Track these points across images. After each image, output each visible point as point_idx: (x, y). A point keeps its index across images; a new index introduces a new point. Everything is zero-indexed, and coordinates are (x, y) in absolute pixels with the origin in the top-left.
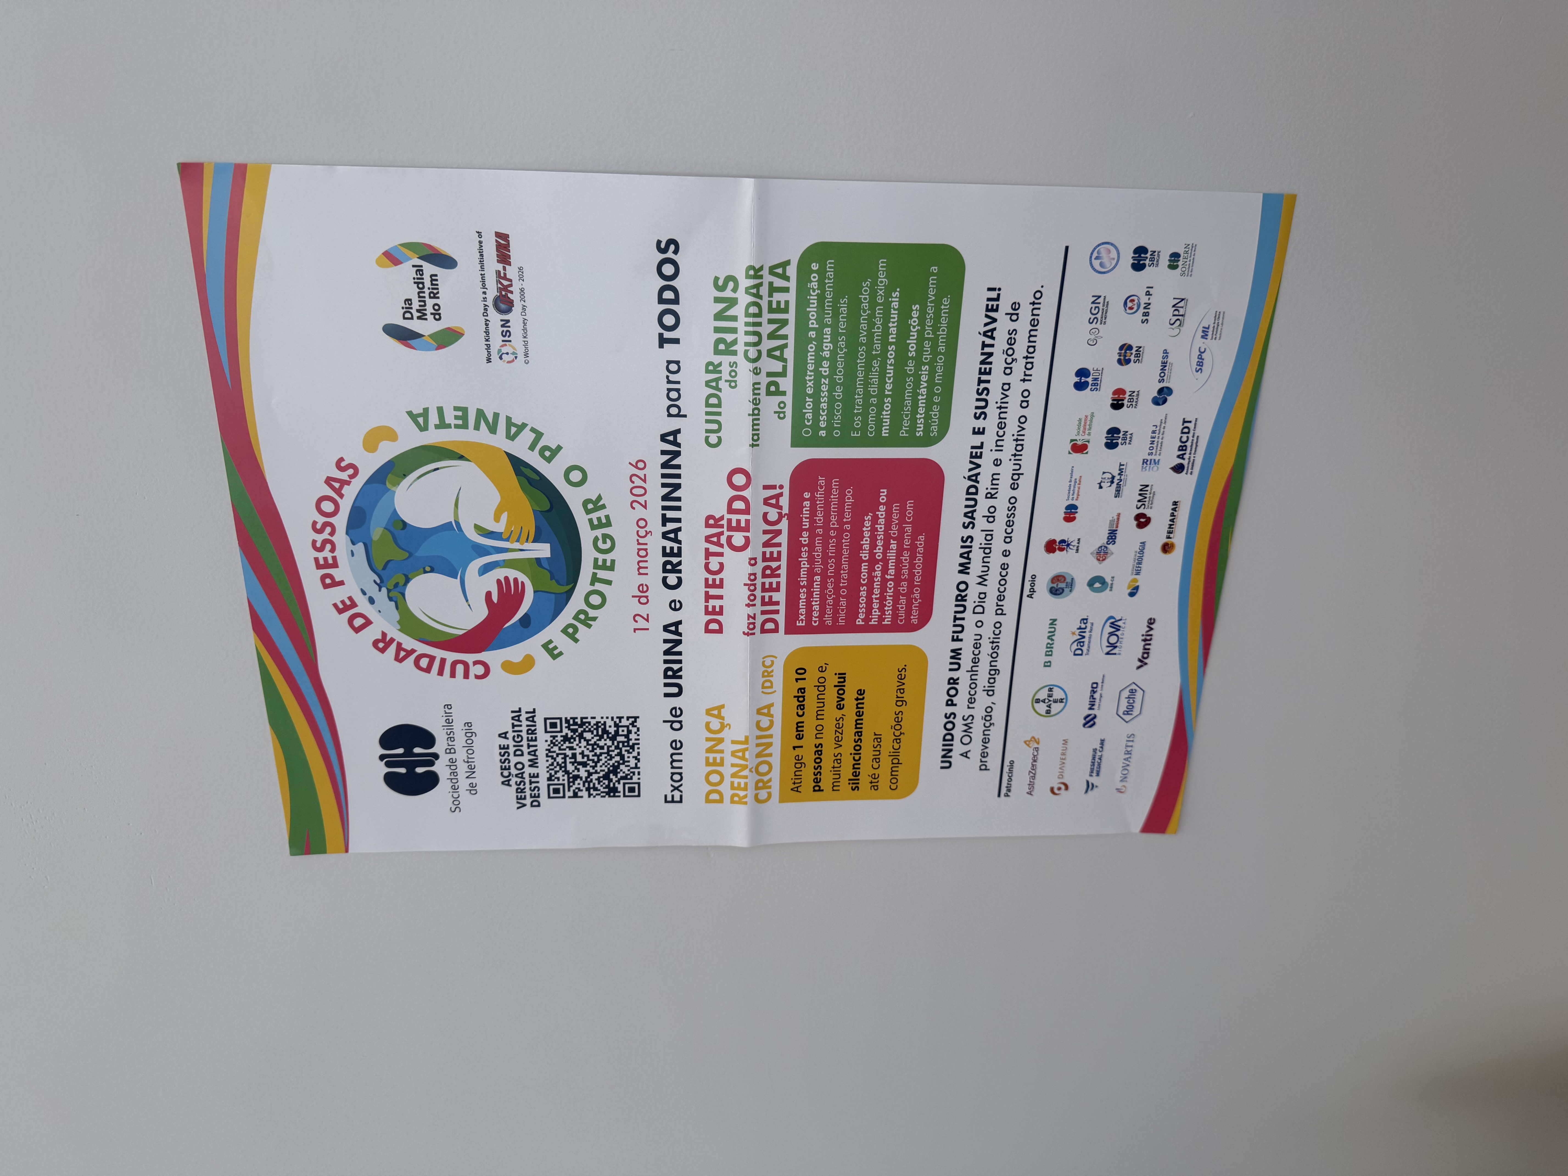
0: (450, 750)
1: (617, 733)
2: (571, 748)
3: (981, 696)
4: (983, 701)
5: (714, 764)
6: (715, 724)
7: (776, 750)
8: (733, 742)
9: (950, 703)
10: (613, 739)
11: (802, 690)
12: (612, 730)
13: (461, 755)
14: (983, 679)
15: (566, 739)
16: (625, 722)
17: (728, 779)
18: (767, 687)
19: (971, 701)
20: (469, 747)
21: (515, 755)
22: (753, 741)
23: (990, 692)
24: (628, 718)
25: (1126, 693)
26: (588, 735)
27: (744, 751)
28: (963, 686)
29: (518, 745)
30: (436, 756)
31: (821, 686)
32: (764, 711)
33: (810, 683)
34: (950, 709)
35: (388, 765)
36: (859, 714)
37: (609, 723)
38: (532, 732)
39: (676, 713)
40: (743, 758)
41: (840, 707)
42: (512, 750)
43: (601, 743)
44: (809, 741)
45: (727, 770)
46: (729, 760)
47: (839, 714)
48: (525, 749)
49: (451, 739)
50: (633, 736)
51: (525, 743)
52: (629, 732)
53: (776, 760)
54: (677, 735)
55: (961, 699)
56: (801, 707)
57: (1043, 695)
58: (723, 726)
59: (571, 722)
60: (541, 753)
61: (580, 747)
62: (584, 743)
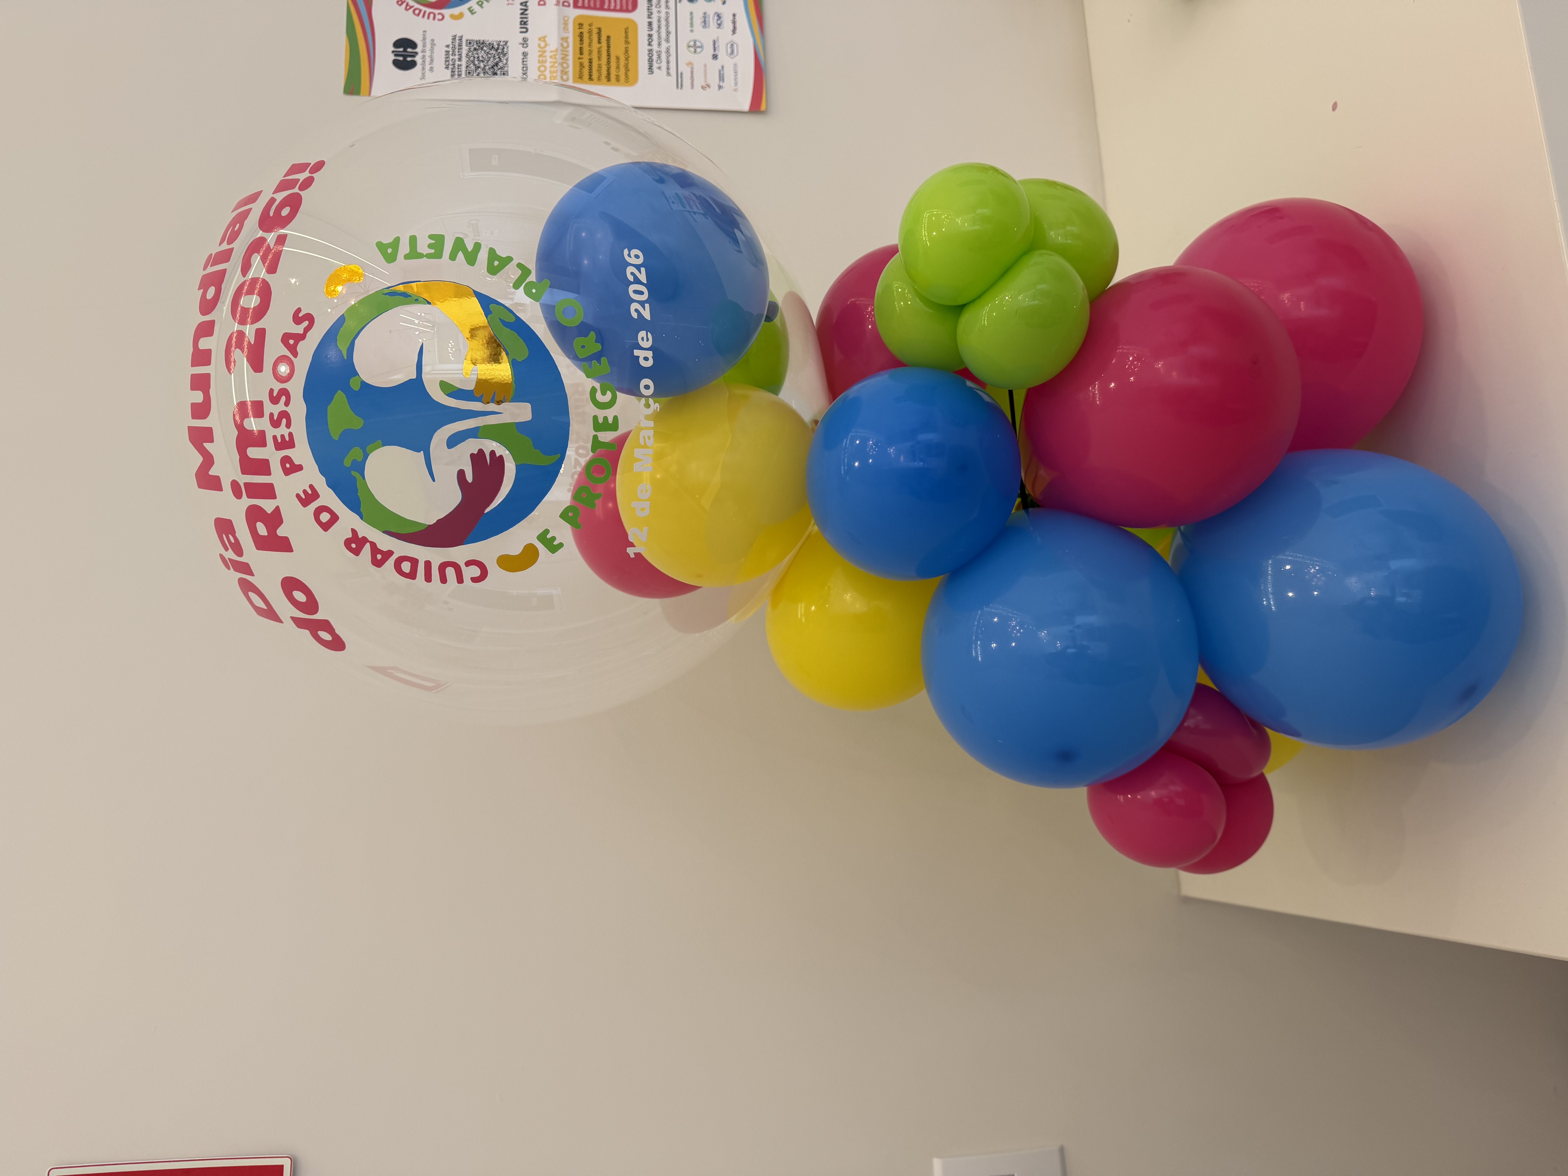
0: (423, 51)
1: (498, 49)
2: (478, 54)
3: (663, 43)
4: (664, 45)
5: (542, 62)
6: (543, 44)
7: (570, 58)
8: (551, 52)
9: (650, 44)
10: (496, 50)
11: (581, 33)
12: (496, 46)
13: (428, 54)
14: (663, 35)
15: (475, 49)
16: (502, 43)
17: (548, 69)
18: (565, 29)
19: (659, 44)
20: (432, 50)
21: (452, 56)
22: (559, 52)
23: (667, 40)
24: (504, 42)
25: (729, 45)
26: (485, 48)
27: (555, 55)
28: (655, 37)
29: (454, 51)
30: (417, 53)
31: (590, 32)
32: (565, 39)
33: (585, 30)
34: (650, 48)
35: (396, 55)
36: (609, 47)
37: (495, 43)
38: (460, 45)
39: (525, 40)
40: (555, 58)
41: (599, 42)
42: (451, 53)
43: (491, 52)
44: (586, 57)
45: (548, 65)
46: (549, 60)
47: (599, 45)
48: (457, 53)
49: (424, 46)
50: (505, 50)
51: (457, 50)
52: (504, 48)
53: (571, 62)
54: (526, 50)
55: (655, 43)
56: (581, 40)
57: (692, 43)
58: (546, 45)
59: (478, 42)
60: (464, 55)
61: (481, 54)
62: (483, 52)
